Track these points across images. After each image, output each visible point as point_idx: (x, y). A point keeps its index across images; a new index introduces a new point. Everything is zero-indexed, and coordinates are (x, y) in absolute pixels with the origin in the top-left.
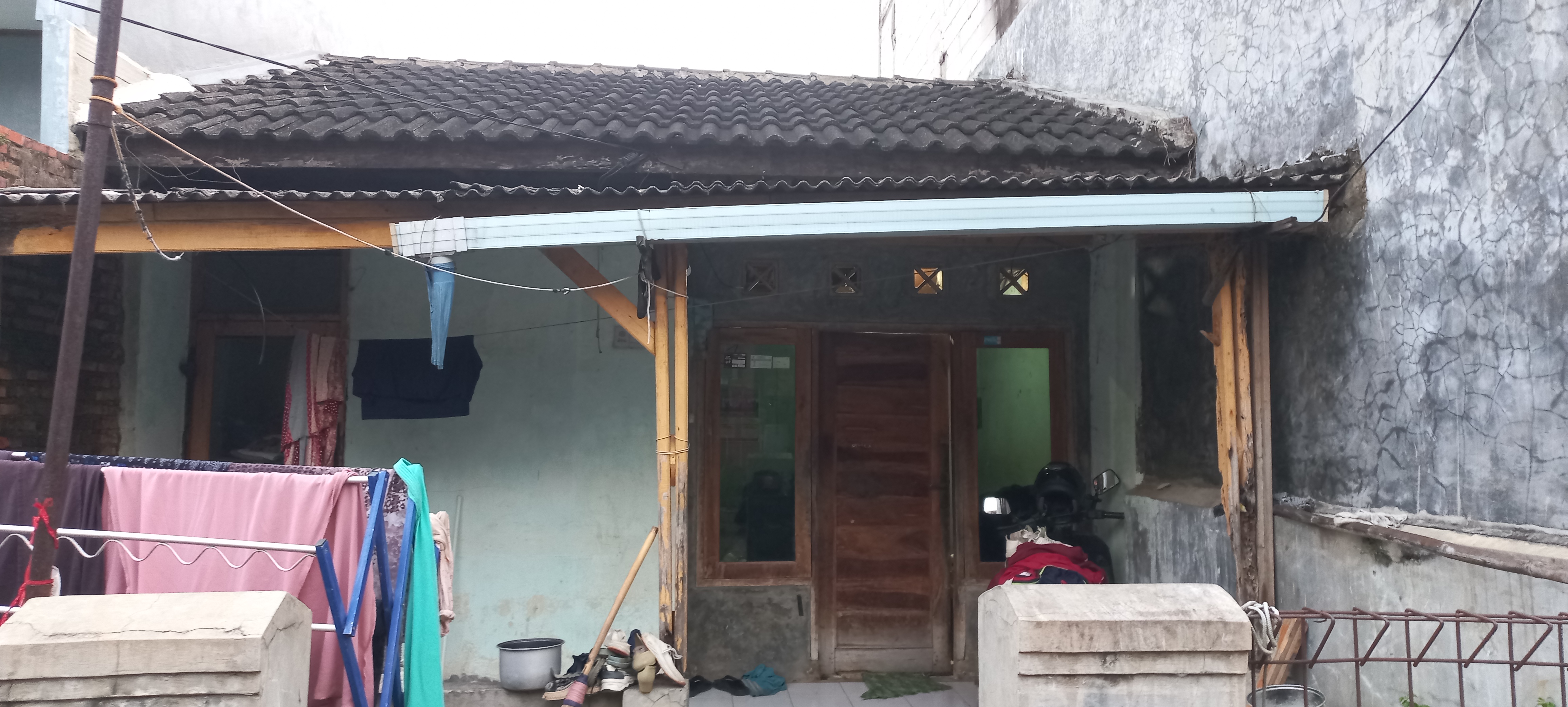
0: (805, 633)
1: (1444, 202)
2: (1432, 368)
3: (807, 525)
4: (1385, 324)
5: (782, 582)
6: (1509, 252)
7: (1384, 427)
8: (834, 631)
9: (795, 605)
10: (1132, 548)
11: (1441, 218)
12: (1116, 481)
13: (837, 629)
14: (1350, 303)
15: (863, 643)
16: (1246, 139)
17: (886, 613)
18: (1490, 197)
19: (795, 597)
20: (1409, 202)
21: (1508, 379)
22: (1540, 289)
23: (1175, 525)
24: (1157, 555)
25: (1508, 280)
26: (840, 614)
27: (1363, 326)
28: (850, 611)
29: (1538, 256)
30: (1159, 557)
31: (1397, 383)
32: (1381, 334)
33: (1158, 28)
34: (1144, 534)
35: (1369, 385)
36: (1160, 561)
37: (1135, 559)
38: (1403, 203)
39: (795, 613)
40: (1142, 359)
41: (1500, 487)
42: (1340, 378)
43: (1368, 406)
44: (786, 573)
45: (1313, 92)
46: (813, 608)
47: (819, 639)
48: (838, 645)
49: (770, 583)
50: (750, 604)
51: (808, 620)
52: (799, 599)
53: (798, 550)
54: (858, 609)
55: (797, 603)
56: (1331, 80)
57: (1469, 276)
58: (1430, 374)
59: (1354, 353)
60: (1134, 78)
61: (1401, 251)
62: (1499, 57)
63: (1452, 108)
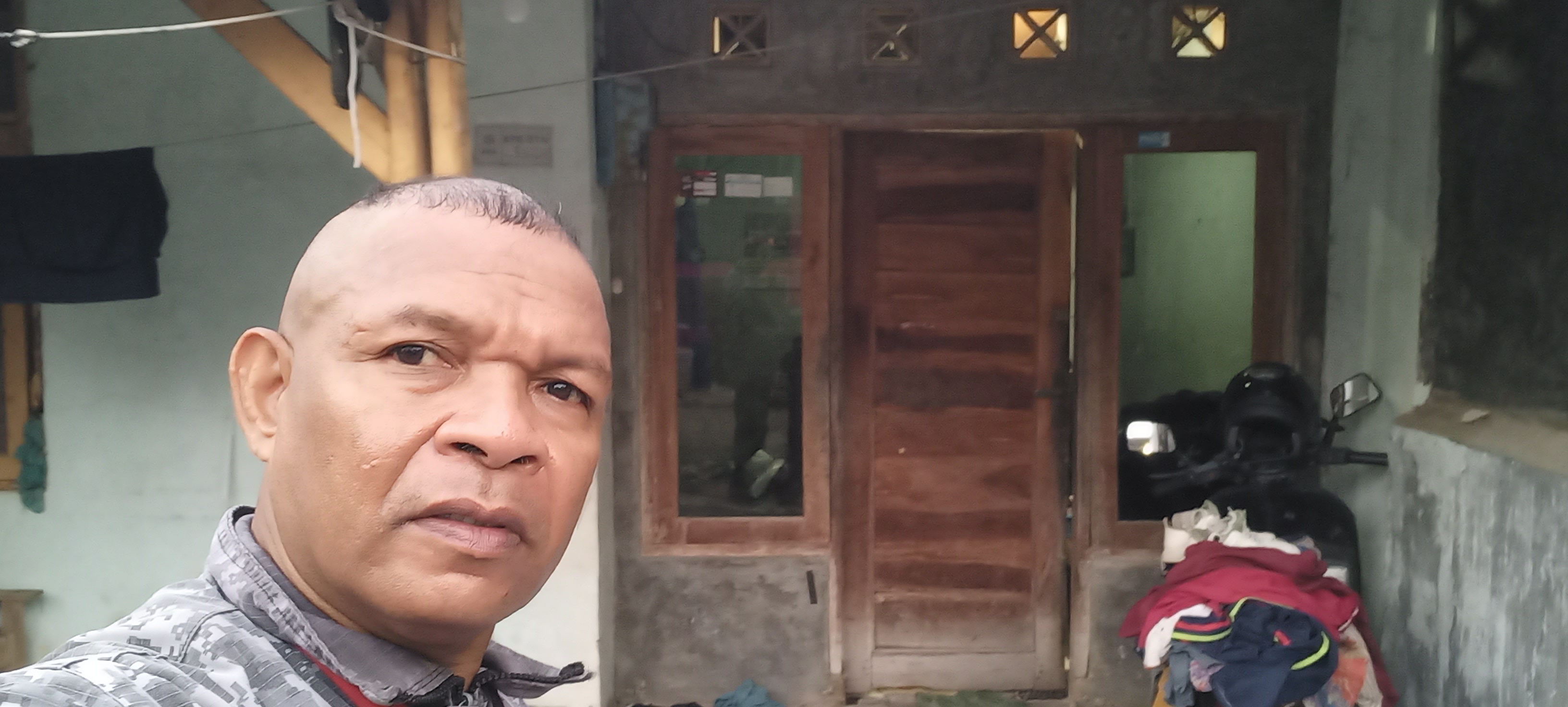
0: (820, 632)
3: (824, 460)
5: (783, 551)
8: (870, 625)
9: (804, 587)
10: (1401, 523)
12: (1373, 395)
13: (876, 622)
15: (917, 644)
17: (956, 596)
19: (804, 575)
23: (1503, 505)
24: (1456, 547)
26: (881, 598)
28: (896, 594)
30: (1461, 552)
34: (1429, 502)
36: (1461, 561)
37: (1406, 542)
39: (805, 598)
40: (1443, 171)
44: (789, 536)
46: (833, 591)
47: (845, 640)
48: (876, 647)
49: (762, 551)
50: (729, 586)
51: (825, 610)
52: (810, 576)
53: (808, 499)
54: (910, 591)
55: (806, 584)
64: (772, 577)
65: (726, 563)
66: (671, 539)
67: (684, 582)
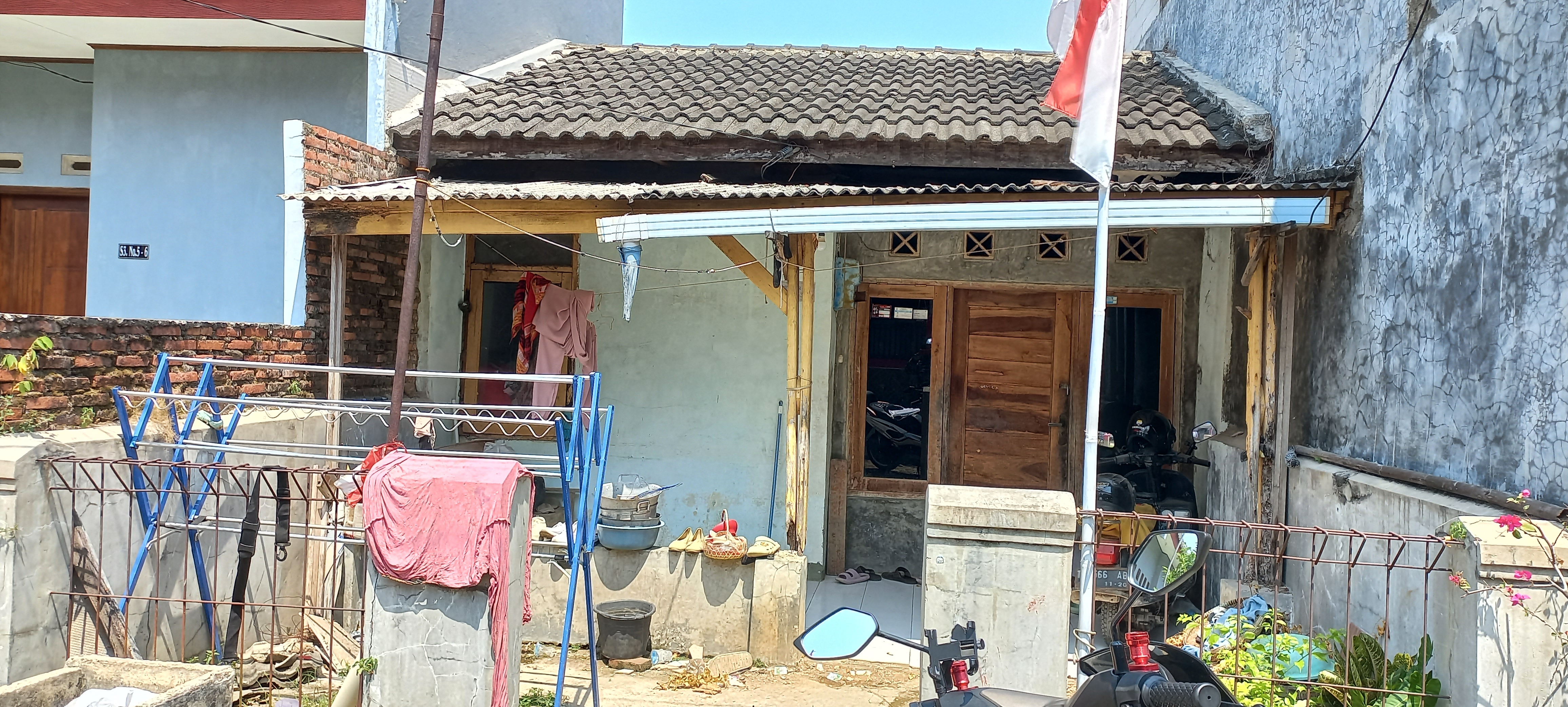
1: (1402, 215)
2: (1388, 349)
3: (938, 452)
4: (1366, 310)
5: (915, 497)
6: (1429, 261)
7: (1361, 393)
11: (1398, 228)
14: (1349, 290)
16: (1301, 141)
18: (1423, 214)
20: (1384, 211)
21: (1423, 361)
22: (1441, 292)
25: (1428, 283)
27: (1355, 309)
29: (1442, 267)
31: (1369, 359)
32: (1363, 318)
33: (1258, 29)
35: (1355, 359)
38: (1381, 212)
41: (1413, 445)
42: (1341, 351)
43: (1354, 375)
44: (919, 489)
45: (1340, 108)
49: (906, 496)
50: (887, 513)
53: (929, 471)
56: (1350, 100)
57: (1410, 277)
58: (1387, 352)
59: (1349, 331)
60: (1241, 71)
61: (1378, 251)
62: (1434, 104)
63: (1409, 139)
64: (910, 510)
65: (887, 501)
66: (859, 488)
67: (865, 510)
